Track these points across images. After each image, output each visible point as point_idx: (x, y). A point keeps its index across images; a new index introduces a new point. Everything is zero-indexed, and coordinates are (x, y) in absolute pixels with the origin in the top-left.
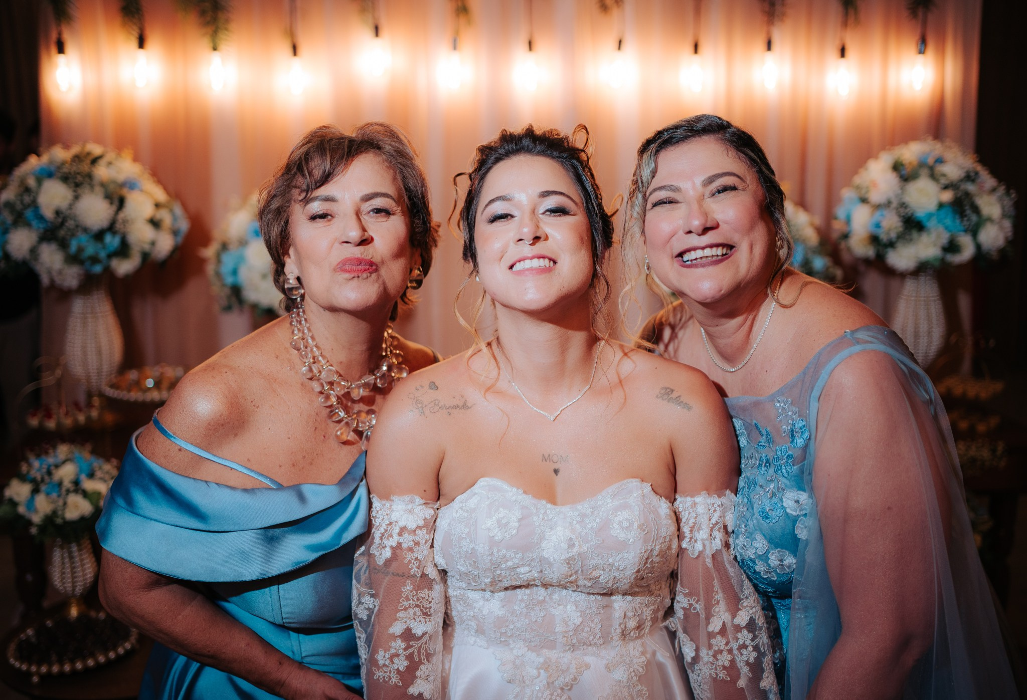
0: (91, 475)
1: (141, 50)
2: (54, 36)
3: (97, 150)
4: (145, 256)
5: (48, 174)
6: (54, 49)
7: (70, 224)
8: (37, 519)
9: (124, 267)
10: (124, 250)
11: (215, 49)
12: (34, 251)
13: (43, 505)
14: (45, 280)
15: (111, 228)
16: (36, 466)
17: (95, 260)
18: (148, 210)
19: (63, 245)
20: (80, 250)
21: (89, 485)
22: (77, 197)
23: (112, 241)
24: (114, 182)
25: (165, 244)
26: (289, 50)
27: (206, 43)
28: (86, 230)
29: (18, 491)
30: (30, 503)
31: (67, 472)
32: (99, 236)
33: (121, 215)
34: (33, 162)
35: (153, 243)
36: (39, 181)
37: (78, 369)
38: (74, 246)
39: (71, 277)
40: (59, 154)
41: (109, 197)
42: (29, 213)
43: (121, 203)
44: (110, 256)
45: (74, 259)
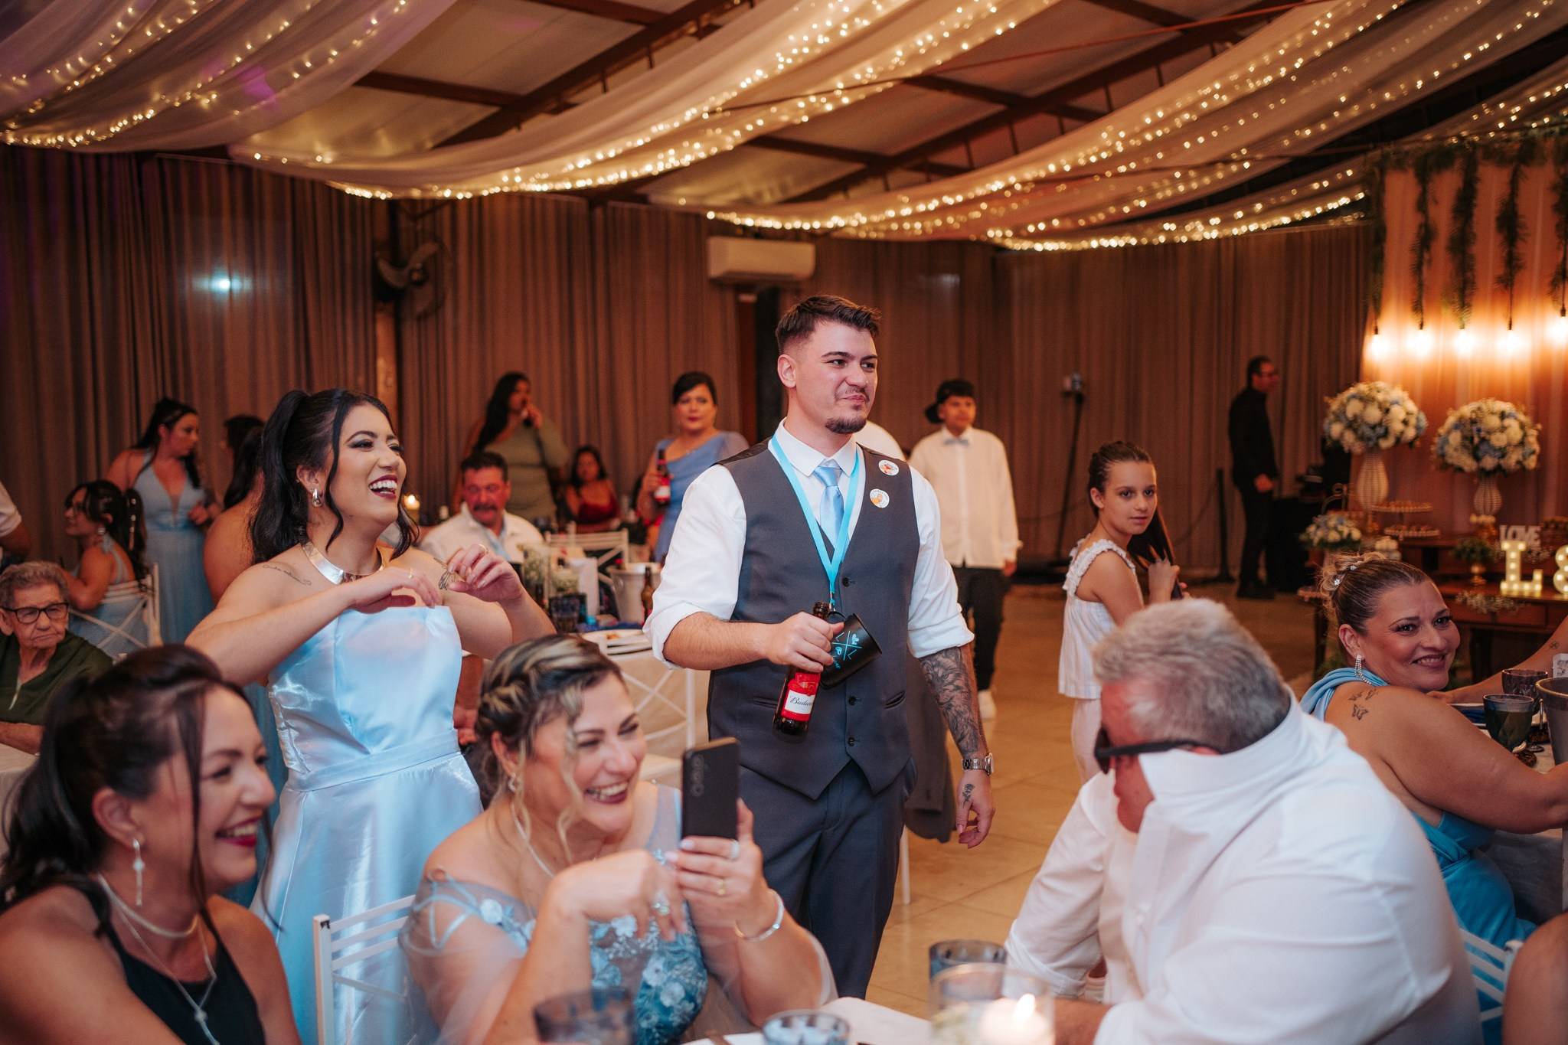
0: (1342, 524)
1: (1421, 331)
2: (1374, 325)
3: (1380, 384)
4: (1398, 440)
5: (1354, 397)
6: (1373, 332)
7: (1359, 421)
8: (1316, 540)
9: (1385, 444)
10: (1386, 434)
11: (1463, 327)
12: (1342, 435)
13: (1320, 534)
14: (1346, 449)
15: (1380, 424)
16: (1320, 519)
17: (1369, 439)
18: (1402, 416)
19: (1355, 431)
20: (1363, 433)
21: (1340, 528)
22: (1365, 407)
23: (1380, 431)
24: (1385, 402)
25: (1411, 433)
26: (1506, 325)
27: (1458, 325)
28: (1367, 424)
29: (1312, 529)
30: (1315, 534)
31: (1332, 523)
32: (1373, 427)
33: (1387, 418)
34: (1352, 391)
35: (1402, 433)
36: (1349, 400)
37: (1361, 499)
38: (1360, 432)
39: (1358, 448)
40: (1362, 387)
41: (1380, 407)
42: (1342, 417)
43: (1387, 411)
44: (1379, 437)
45: (1361, 438)
